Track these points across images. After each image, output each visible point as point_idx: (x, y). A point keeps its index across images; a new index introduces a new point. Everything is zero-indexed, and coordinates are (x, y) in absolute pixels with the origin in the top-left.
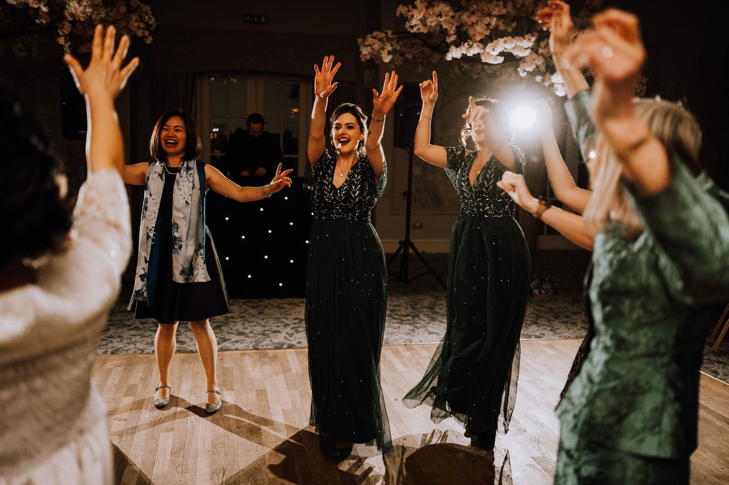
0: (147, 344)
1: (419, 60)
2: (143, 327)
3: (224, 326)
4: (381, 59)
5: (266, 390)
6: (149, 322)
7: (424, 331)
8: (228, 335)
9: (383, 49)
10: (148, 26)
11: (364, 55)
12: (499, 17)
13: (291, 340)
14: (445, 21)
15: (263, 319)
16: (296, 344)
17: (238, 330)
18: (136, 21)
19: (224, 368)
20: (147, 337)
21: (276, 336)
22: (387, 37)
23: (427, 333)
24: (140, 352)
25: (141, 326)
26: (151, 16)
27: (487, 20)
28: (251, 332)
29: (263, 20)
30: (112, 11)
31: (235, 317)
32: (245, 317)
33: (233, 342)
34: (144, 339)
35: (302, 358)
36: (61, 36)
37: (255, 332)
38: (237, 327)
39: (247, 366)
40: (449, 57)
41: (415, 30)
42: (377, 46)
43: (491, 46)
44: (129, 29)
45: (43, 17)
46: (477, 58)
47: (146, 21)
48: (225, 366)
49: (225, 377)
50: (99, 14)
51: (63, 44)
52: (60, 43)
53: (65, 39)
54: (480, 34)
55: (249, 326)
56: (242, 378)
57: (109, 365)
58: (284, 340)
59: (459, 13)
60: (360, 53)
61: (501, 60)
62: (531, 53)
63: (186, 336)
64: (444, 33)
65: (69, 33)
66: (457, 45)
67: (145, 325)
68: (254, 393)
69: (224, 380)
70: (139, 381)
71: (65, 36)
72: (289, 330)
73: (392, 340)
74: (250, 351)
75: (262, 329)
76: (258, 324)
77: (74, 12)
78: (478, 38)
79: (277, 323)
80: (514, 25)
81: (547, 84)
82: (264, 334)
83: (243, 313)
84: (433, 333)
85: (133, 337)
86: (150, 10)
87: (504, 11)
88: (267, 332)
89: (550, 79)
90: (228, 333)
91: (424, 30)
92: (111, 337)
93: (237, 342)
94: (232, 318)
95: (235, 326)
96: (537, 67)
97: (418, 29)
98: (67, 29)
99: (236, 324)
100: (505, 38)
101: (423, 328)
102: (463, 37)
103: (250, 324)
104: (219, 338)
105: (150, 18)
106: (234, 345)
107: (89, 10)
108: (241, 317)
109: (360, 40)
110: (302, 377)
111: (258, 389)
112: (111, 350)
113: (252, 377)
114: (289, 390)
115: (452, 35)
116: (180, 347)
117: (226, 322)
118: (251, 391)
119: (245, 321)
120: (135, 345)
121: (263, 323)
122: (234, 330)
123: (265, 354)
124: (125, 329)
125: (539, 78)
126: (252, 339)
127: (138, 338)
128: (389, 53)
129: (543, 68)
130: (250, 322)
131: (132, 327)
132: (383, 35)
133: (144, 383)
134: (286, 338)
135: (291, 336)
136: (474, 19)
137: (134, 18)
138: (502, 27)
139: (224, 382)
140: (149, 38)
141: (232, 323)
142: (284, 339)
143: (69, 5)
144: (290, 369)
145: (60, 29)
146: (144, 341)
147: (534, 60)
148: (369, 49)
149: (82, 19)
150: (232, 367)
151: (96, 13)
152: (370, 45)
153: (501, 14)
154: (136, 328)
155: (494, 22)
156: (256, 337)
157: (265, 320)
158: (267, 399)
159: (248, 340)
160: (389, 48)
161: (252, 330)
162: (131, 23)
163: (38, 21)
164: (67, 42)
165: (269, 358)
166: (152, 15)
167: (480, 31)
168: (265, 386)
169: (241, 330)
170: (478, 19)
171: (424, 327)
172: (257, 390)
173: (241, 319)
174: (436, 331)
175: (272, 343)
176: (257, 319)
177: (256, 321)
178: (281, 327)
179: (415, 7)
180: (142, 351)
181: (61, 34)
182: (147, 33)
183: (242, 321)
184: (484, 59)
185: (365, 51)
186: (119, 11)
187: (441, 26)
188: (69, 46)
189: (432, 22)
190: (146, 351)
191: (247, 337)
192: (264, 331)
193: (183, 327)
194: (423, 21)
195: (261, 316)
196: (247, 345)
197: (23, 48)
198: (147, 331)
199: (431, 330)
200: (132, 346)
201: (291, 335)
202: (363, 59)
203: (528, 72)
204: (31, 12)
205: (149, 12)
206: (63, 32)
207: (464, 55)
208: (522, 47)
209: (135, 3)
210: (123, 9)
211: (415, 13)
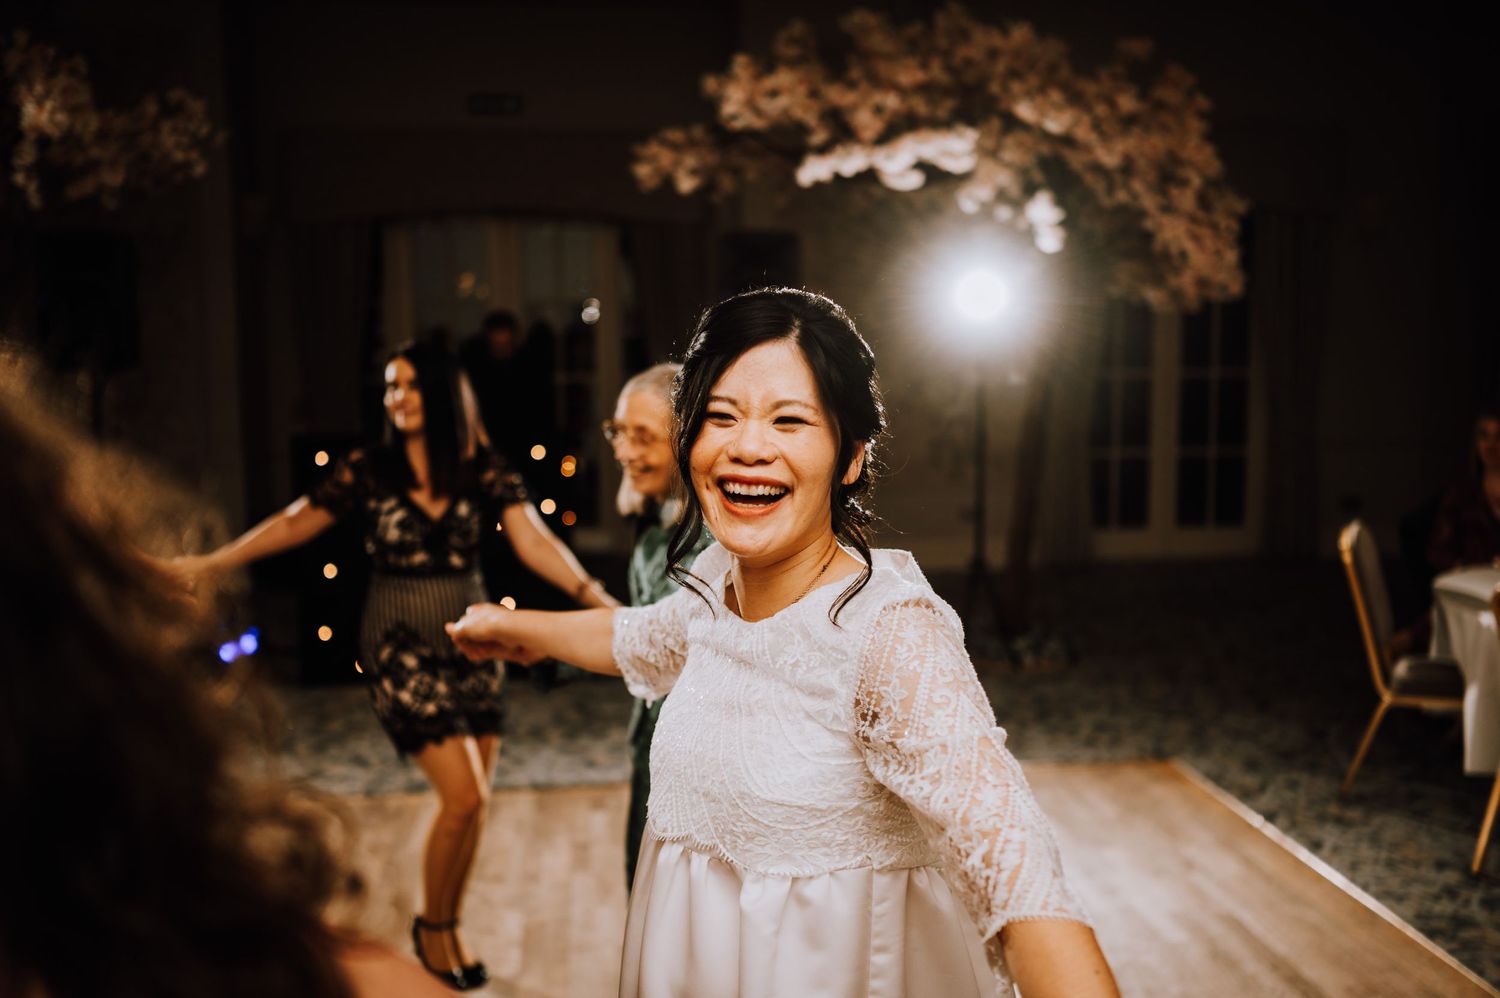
4: (675, 184)
8: (330, 762)
9: (677, 164)
10: (196, 141)
11: (645, 179)
12: (910, 90)
14: (791, 104)
18: (173, 133)
22: (690, 140)
26: (203, 120)
27: (879, 98)
30: (119, 115)
36: (18, 169)
40: (804, 178)
41: (741, 123)
42: (666, 160)
44: (160, 148)
46: (870, 176)
47: (192, 130)
50: (86, 123)
51: (23, 184)
52: (17, 182)
53: (28, 175)
54: (870, 126)
60: (635, 175)
61: (915, 179)
62: (980, 161)
64: (800, 129)
65: (35, 163)
66: (823, 150)
71: (27, 168)
77: (36, 123)
78: (867, 135)
80: (952, 103)
81: (1021, 224)
86: (203, 110)
87: (921, 77)
89: (1025, 214)
90: (333, 757)
91: (760, 123)
96: (1001, 189)
97: (748, 122)
98: (27, 155)
100: (917, 134)
105: (200, 124)
107: (61, 117)
109: (634, 148)
115: (815, 131)
125: (1004, 213)
126: (373, 770)
128: (694, 172)
129: (1014, 190)
132: (679, 136)
136: (852, 98)
137: (169, 126)
138: (919, 109)
140: (199, 164)
141: (354, 734)
143: (25, 108)
145: (17, 156)
147: (991, 174)
148: (652, 167)
149: (54, 136)
151: (79, 121)
152: (652, 158)
153: (912, 83)
155: (893, 102)
159: (361, 774)
160: (694, 162)
162: (162, 137)
164: (32, 181)
166: (206, 117)
167: (866, 121)
170: (860, 97)
175: (406, 783)
179: (731, 77)
181: (18, 165)
182: (195, 155)
184: (885, 180)
186: (140, 116)
187: (789, 114)
188: (37, 188)
189: (774, 107)
191: (365, 767)
194: (751, 104)
203: (981, 202)
205: (202, 113)
206: (21, 162)
207: (838, 177)
208: (954, 149)
209: (175, 95)
210: (152, 108)
211: (733, 90)
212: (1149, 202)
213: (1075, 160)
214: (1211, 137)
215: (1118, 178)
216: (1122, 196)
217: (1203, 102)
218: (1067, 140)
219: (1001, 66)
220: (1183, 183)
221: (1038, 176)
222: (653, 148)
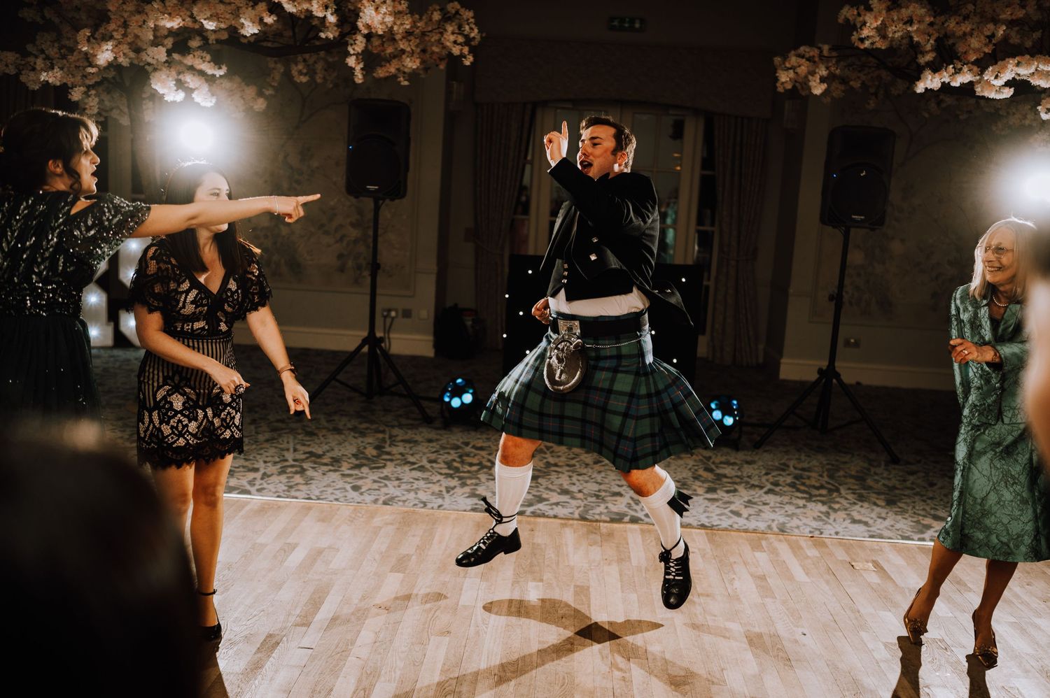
0: (433, 494)
1: (872, 90)
2: (432, 467)
3: (543, 477)
4: (809, 88)
5: (589, 587)
6: (439, 461)
7: (845, 516)
8: (547, 492)
9: (813, 73)
10: (468, 41)
11: (783, 83)
12: (1011, 24)
13: (636, 511)
14: (918, 30)
15: (600, 472)
16: (643, 517)
17: (561, 485)
18: (453, 33)
19: (534, 544)
20: (434, 483)
21: (616, 501)
22: (821, 56)
23: (849, 521)
24: (422, 505)
25: (428, 466)
26: (473, 26)
27: (989, 28)
28: (580, 491)
29: (637, 25)
30: (421, 19)
31: (560, 464)
32: (574, 465)
33: (551, 505)
34: (430, 485)
35: (649, 541)
36: (351, 55)
37: (585, 491)
38: (560, 481)
39: (566, 545)
40: (920, 88)
41: (867, 44)
42: (803, 70)
43: (992, 71)
44: (443, 44)
45: (330, 29)
46: (968, 88)
47: (466, 33)
48: (535, 541)
49: (534, 559)
50: (402, 24)
51: (353, 66)
52: (350, 64)
53: (357, 59)
54: (976, 51)
55: (579, 480)
56: (558, 564)
57: (377, 521)
58: (626, 509)
59: (943, 18)
60: (776, 79)
61: (1008, 93)
63: (488, 487)
64: (915, 48)
65: (363, 51)
66: (936, 68)
67: (434, 465)
68: (572, 589)
69: (531, 563)
70: (414, 550)
71: (357, 55)
73: (791, 527)
74: (575, 522)
75: (595, 487)
76: (592, 479)
77: (369, 22)
78: (973, 58)
79: (619, 480)
80: (1037, 35)
82: (597, 497)
83: (573, 459)
84: (859, 522)
85: (416, 482)
86: (472, 18)
87: (1020, 14)
88: (603, 494)
90: (547, 488)
91: (881, 45)
92: (387, 478)
93: (557, 504)
94: (556, 465)
95: (557, 478)
97: (872, 44)
98: (359, 45)
99: (560, 475)
101: (844, 512)
102: (946, 56)
103: (580, 478)
104: (534, 495)
105: (471, 29)
106: (552, 509)
107: (389, 19)
108: (568, 465)
109: (777, 60)
110: (645, 573)
111: (578, 584)
112: (383, 498)
113: (572, 563)
114: (623, 592)
115: (927, 52)
116: (476, 504)
117: (546, 470)
118: (568, 585)
119: (573, 472)
120: (416, 493)
121: (599, 478)
122: (556, 485)
123: (596, 529)
124: (407, 468)
126: (580, 501)
127: (421, 484)
128: (823, 80)
130: (580, 475)
131: (416, 466)
132: (814, 52)
133: (420, 554)
134: (629, 506)
135: (637, 504)
136: (966, 27)
137: (450, 29)
138: (1015, 39)
139: (530, 567)
140: (468, 56)
141: (554, 473)
142: (626, 506)
143: (364, 13)
144: (629, 557)
145: (352, 45)
146: (429, 488)
148: (791, 73)
149: (380, 32)
150: (545, 544)
151: (398, 23)
152: (793, 68)
153: (1014, 17)
154: (422, 469)
155: (1001, 31)
156: (586, 499)
157: (603, 474)
158: (590, 601)
159: (574, 503)
160: (823, 72)
161: (581, 488)
162: (445, 36)
163: (323, 35)
164: (359, 63)
165: (601, 535)
166: (476, 24)
167: (976, 46)
168: (589, 580)
169: (566, 487)
170: (974, 27)
171: (846, 510)
172: (576, 586)
173: (568, 468)
174: (864, 519)
175: (608, 512)
176: (590, 470)
177: (590, 474)
178: (624, 488)
179: (869, 9)
180: (425, 504)
181: (352, 52)
182: (466, 50)
183: (568, 471)
184: (979, 91)
185: (785, 77)
186: (431, 20)
187: (911, 38)
188: (362, 69)
189: (896, 31)
190: (430, 505)
191: (573, 498)
192: (599, 491)
193: (486, 473)
194: (882, 31)
195: (597, 467)
196: (571, 510)
197: (305, 71)
198: (436, 474)
199: (857, 517)
200: (412, 495)
202: (780, 89)
204: (315, 22)
205: (472, 20)
206: (354, 49)
209: (453, 7)
210: (437, 16)
211: (869, 18)
222: (794, 60)
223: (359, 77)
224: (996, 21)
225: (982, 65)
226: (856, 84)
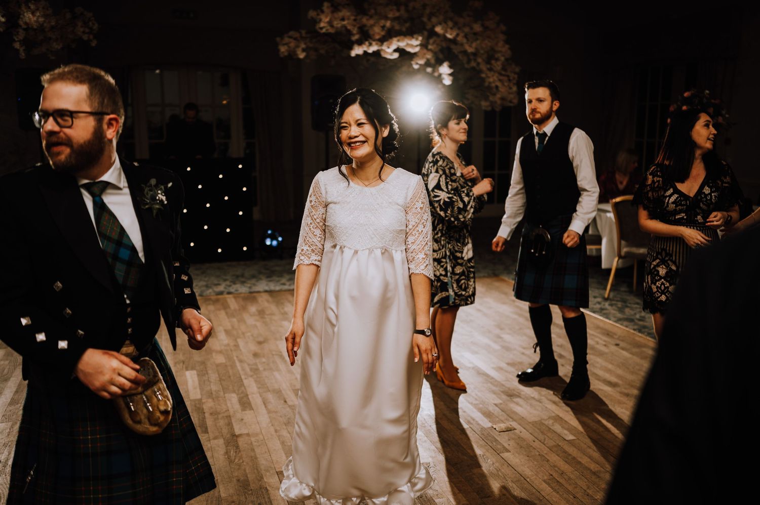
1: (332, 54)
4: (297, 55)
9: (298, 46)
10: (92, 31)
11: (283, 52)
12: (394, 19)
14: (348, 23)
18: (82, 27)
21: (217, 287)
22: (301, 37)
27: (382, 22)
29: (191, 16)
30: (60, 18)
36: (15, 41)
40: (353, 54)
41: (324, 30)
42: (292, 44)
43: (386, 44)
44: (75, 33)
46: (377, 54)
47: (90, 26)
50: (49, 22)
51: (18, 48)
52: (16, 47)
53: (20, 44)
54: (378, 34)
59: (360, 17)
60: (278, 50)
61: (396, 55)
62: (421, 49)
64: (349, 33)
65: (23, 39)
66: (360, 43)
71: (20, 41)
72: (228, 283)
77: (28, 21)
78: (377, 37)
79: (218, 279)
80: (408, 25)
81: (436, 74)
86: (93, 17)
87: (397, 14)
89: (438, 70)
91: (332, 31)
96: (428, 60)
97: (327, 30)
98: (21, 35)
100: (398, 38)
102: (365, 37)
105: (93, 24)
107: (41, 20)
109: (278, 39)
115: (355, 34)
125: (429, 70)
128: (304, 50)
129: (433, 61)
132: (297, 35)
134: (225, 288)
136: (371, 22)
137: (79, 24)
138: (397, 27)
140: (93, 41)
142: (223, 288)
143: (24, 16)
145: (15, 35)
147: (425, 54)
148: (286, 47)
149: (35, 27)
151: (47, 21)
152: (287, 44)
153: (395, 16)
155: (388, 24)
160: (303, 46)
162: (76, 28)
164: (22, 46)
166: (95, 21)
167: (377, 31)
170: (375, 22)
175: (215, 292)
178: (221, 281)
179: (323, 12)
181: (16, 39)
182: (91, 37)
184: (384, 55)
185: (283, 49)
186: (65, 18)
187: (346, 27)
188: (24, 50)
189: (338, 24)
194: (330, 23)
201: (230, 286)
202: (282, 56)
203: (420, 65)
206: (18, 38)
207: (365, 52)
208: (413, 44)
209: (78, 10)
210: (69, 16)
211: (323, 17)
212: (483, 67)
213: (456, 49)
214: (506, 42)
215: (472, 57)
216: (473, 64)
217: (503, 28)
218: (454, 41)
219: (428, 11)
220: (497, 60)
221: (441, 56)
222: (286, 40)
223: (23, 55)
224: (386, 18)
225: (382, 41)
226: (322, 52)
